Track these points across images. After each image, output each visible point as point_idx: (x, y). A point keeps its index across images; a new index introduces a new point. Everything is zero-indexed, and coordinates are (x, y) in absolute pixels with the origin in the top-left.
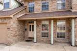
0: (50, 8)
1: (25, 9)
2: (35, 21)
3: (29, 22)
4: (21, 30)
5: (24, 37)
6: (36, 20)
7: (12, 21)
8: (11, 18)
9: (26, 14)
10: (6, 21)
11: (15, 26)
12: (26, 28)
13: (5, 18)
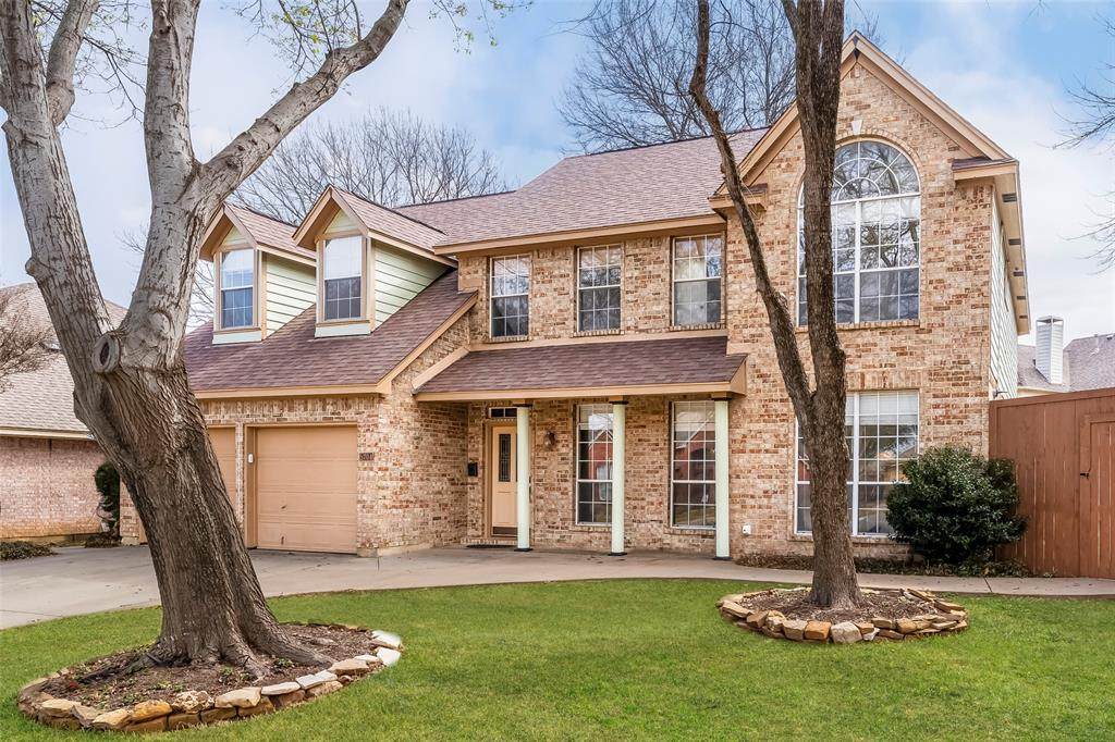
0: (628, 316)
1: (471, 312)
2: (522, 414)
3: (496, 413)
4: (435, 468)
5: (460, 523)
6: (528, 403)
7: (384, 413)
8: (381, 397)
9: (473, 356)
10: (349, 415)
11: (399, 440)
12: (476, 452)
13: (346, 399)
